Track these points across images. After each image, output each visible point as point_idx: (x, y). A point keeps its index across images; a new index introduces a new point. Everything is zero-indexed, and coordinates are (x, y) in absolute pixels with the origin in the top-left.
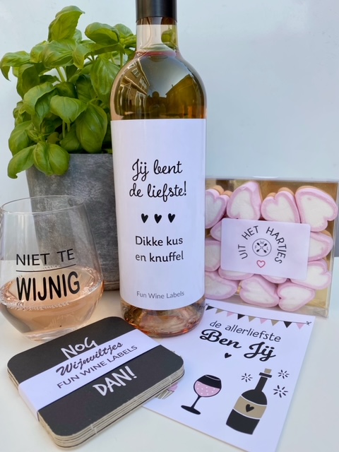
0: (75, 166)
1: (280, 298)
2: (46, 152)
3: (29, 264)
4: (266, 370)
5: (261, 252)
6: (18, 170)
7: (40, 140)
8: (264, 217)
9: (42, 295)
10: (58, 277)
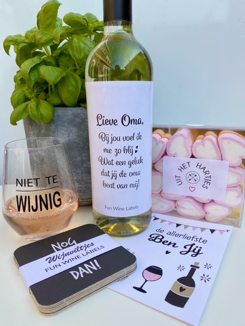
0: (58, 116)
1: (206, 213)
2: (38, 106)
3: (25, 186)
4: (195, 263)
5: (192, 181)
6: (18, 119)
7: (33, 97)
8: (194, 155)
9: (35, 208)
10: (46, 195)
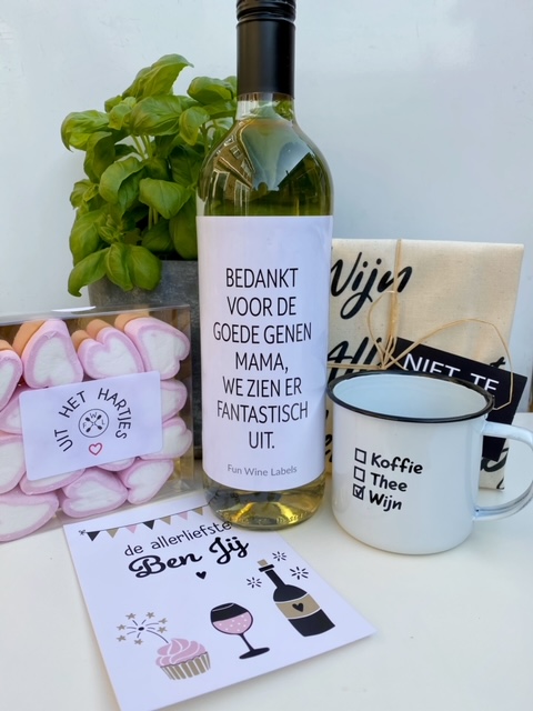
0: (168, 278)
1: (128, 489)
2: (124, 257)
5: (94, 430)
8: (90, 373)
